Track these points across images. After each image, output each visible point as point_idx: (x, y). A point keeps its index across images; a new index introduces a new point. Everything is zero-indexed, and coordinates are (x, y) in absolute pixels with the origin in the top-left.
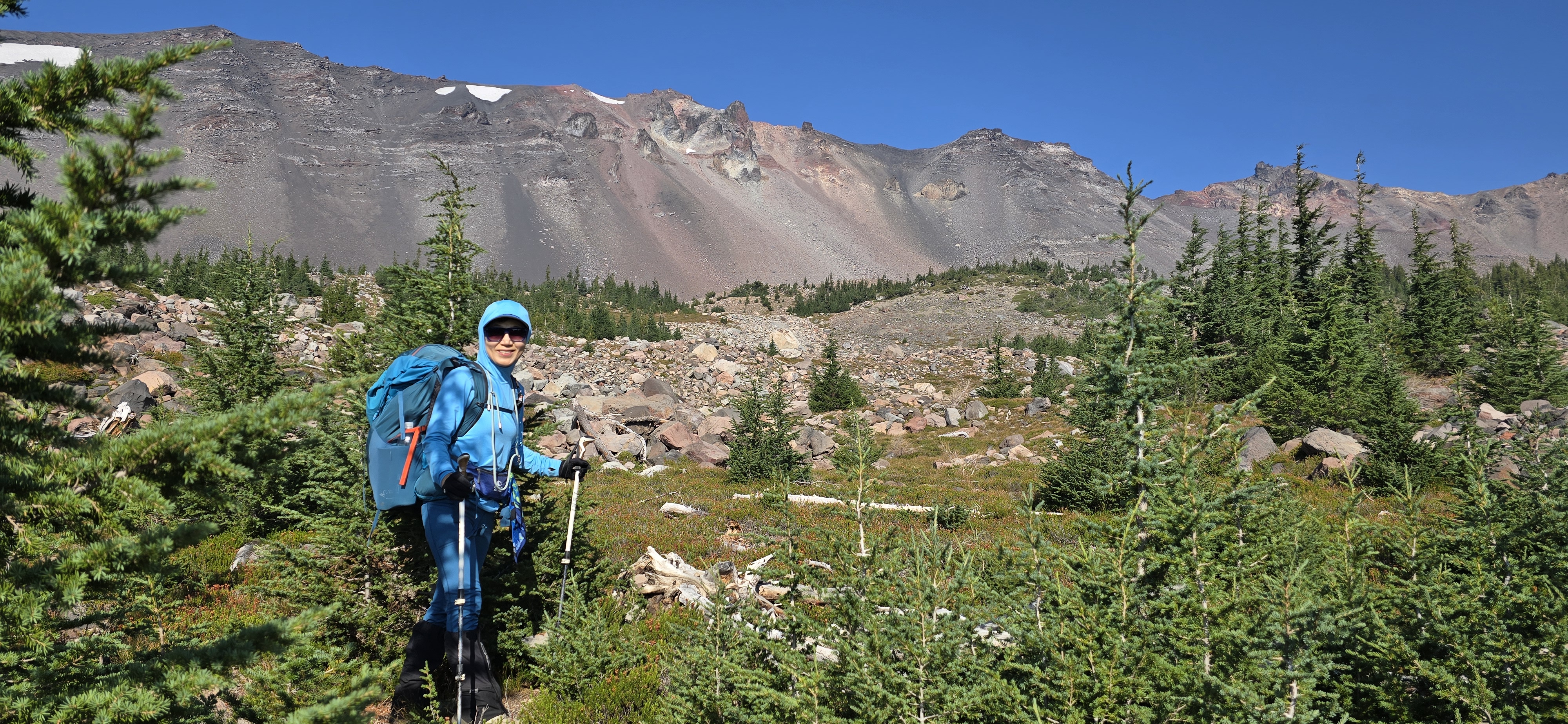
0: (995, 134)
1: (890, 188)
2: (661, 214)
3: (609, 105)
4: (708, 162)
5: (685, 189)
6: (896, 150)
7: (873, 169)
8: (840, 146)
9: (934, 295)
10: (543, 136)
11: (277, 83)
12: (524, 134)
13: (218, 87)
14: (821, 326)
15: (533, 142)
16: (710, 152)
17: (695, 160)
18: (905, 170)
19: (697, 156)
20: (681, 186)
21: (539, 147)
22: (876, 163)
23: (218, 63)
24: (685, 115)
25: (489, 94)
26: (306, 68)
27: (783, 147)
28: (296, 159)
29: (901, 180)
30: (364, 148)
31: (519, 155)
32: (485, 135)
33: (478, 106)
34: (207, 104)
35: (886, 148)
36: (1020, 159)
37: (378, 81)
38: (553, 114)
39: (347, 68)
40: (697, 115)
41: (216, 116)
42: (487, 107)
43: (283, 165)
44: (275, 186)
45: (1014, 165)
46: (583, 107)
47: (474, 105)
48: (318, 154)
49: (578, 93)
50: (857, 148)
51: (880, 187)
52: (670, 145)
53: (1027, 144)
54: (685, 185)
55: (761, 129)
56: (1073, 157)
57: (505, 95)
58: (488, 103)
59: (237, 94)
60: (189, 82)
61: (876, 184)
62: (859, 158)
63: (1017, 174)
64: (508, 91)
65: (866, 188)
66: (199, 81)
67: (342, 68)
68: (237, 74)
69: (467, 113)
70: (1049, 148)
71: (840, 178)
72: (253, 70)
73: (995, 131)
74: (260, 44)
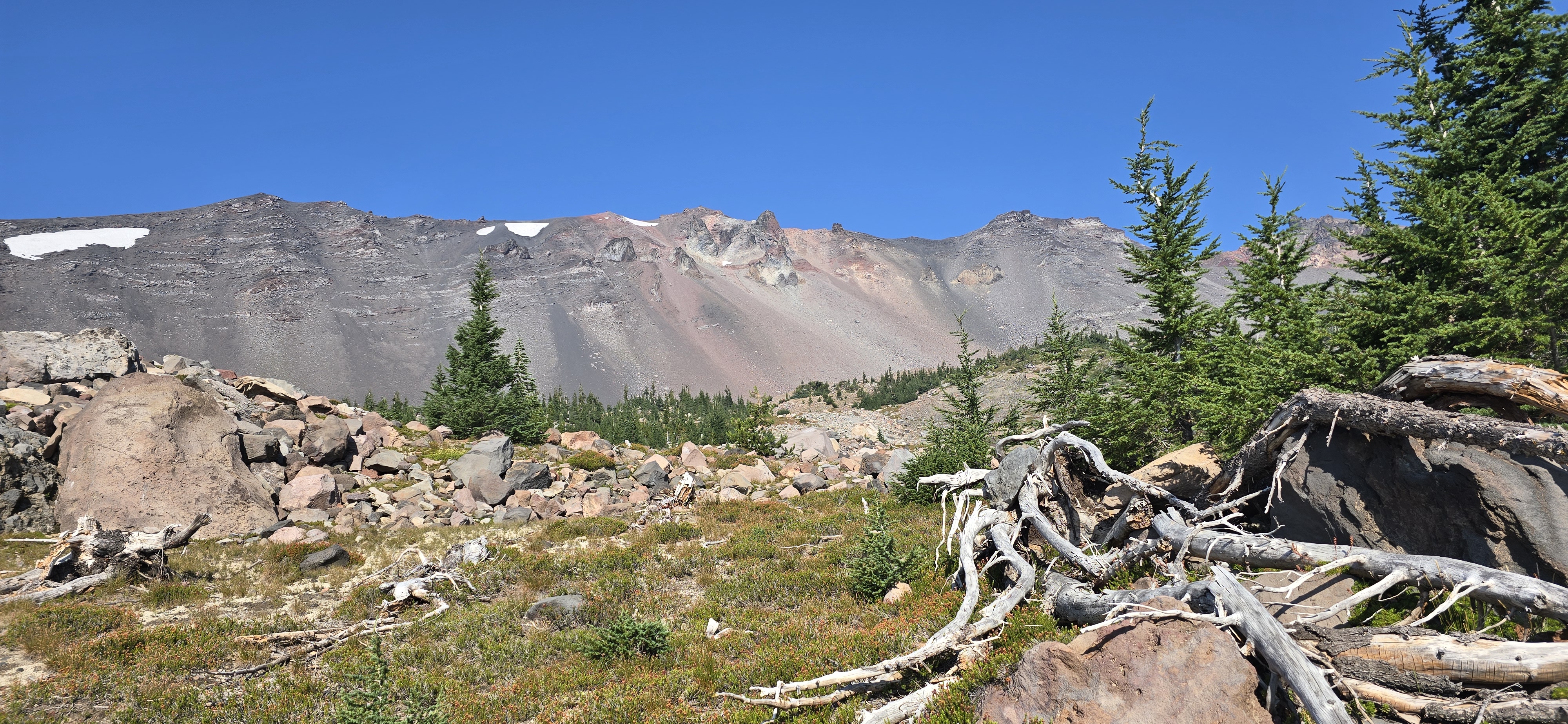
0: (1023, 216)
1: (926, 279)
2: (705, 327)
3: (643, 228)
4: (745, 272)
5: (725, 300)
6: (926, 241)
7: (907, 262)
8: (871, 243)
9: (999, 376)
10: (584, 264)
11: (326, 241)
12: (566, 264)
13: (271, 250)
14: (892, 418)
15: (574, 271)
16: (745, 263)
17: (732, 271)
18: (939, 259)
19: (733, 267)
20: (721, 297)
21: (581, 275)
22: (909, 256)
23: (269, 228)
24: (717, 229)
25: (527, 229)
26: (353, 224)
27: (815, 249)
28: (350, 311)
29: (935, 269)
30: (413, 294)
31: (562, 285)
32: (528, 269)
33: (518, 242)
34: (262, 268)
35: (916, 240)
36: (1052, 237)
37: (421, 229)
38: (591, 242)
39: (390, 220)
40: (730, 229)
41: (270, 278)
42: (527, 243)
43: (338, 318)
44: (333, 339)
45: (1047, 244)
46: (619, 233)
47: (514, 242)
48: (370, 303)
49: (613, 220)
50: (889, 244)
51: (916, 278)
52: (705, 259)
53: (1057, 222)
54: (726, 296)
55: (792, 235)
56: (1105, 230)
57: (543, 229)
58: (528, 238)
59: (290, 256)
60: (243, 249)
61: (912, 276)
62: (892, 253)
63: (1052, 252)
64: (545, 225)
65: (902, 281)
66: (251, 247)
67: (385, 221)
68: (288, 236)
69: (509, 250)
70: (1079, 224)
71: (875, 274)
72: (302, 232)
73: (1023, 213)
74: (307, 206)
